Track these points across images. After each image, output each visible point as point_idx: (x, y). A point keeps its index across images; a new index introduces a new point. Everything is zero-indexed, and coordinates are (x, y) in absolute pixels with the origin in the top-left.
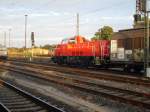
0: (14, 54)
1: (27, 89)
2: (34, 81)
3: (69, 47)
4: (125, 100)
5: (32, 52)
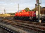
1: (3, 26)
2: (6, 24)
3: (20, 13)
4: (33, 29)
5: (5, 15)
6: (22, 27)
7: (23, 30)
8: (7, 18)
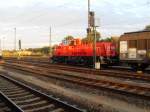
0: (7, 55)
6: (57, 79)
7: (61, 85)
8: (25, 60)
